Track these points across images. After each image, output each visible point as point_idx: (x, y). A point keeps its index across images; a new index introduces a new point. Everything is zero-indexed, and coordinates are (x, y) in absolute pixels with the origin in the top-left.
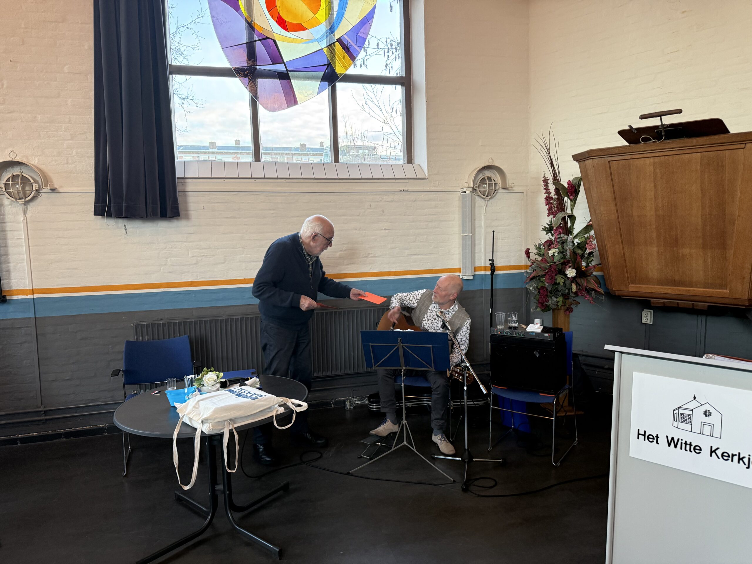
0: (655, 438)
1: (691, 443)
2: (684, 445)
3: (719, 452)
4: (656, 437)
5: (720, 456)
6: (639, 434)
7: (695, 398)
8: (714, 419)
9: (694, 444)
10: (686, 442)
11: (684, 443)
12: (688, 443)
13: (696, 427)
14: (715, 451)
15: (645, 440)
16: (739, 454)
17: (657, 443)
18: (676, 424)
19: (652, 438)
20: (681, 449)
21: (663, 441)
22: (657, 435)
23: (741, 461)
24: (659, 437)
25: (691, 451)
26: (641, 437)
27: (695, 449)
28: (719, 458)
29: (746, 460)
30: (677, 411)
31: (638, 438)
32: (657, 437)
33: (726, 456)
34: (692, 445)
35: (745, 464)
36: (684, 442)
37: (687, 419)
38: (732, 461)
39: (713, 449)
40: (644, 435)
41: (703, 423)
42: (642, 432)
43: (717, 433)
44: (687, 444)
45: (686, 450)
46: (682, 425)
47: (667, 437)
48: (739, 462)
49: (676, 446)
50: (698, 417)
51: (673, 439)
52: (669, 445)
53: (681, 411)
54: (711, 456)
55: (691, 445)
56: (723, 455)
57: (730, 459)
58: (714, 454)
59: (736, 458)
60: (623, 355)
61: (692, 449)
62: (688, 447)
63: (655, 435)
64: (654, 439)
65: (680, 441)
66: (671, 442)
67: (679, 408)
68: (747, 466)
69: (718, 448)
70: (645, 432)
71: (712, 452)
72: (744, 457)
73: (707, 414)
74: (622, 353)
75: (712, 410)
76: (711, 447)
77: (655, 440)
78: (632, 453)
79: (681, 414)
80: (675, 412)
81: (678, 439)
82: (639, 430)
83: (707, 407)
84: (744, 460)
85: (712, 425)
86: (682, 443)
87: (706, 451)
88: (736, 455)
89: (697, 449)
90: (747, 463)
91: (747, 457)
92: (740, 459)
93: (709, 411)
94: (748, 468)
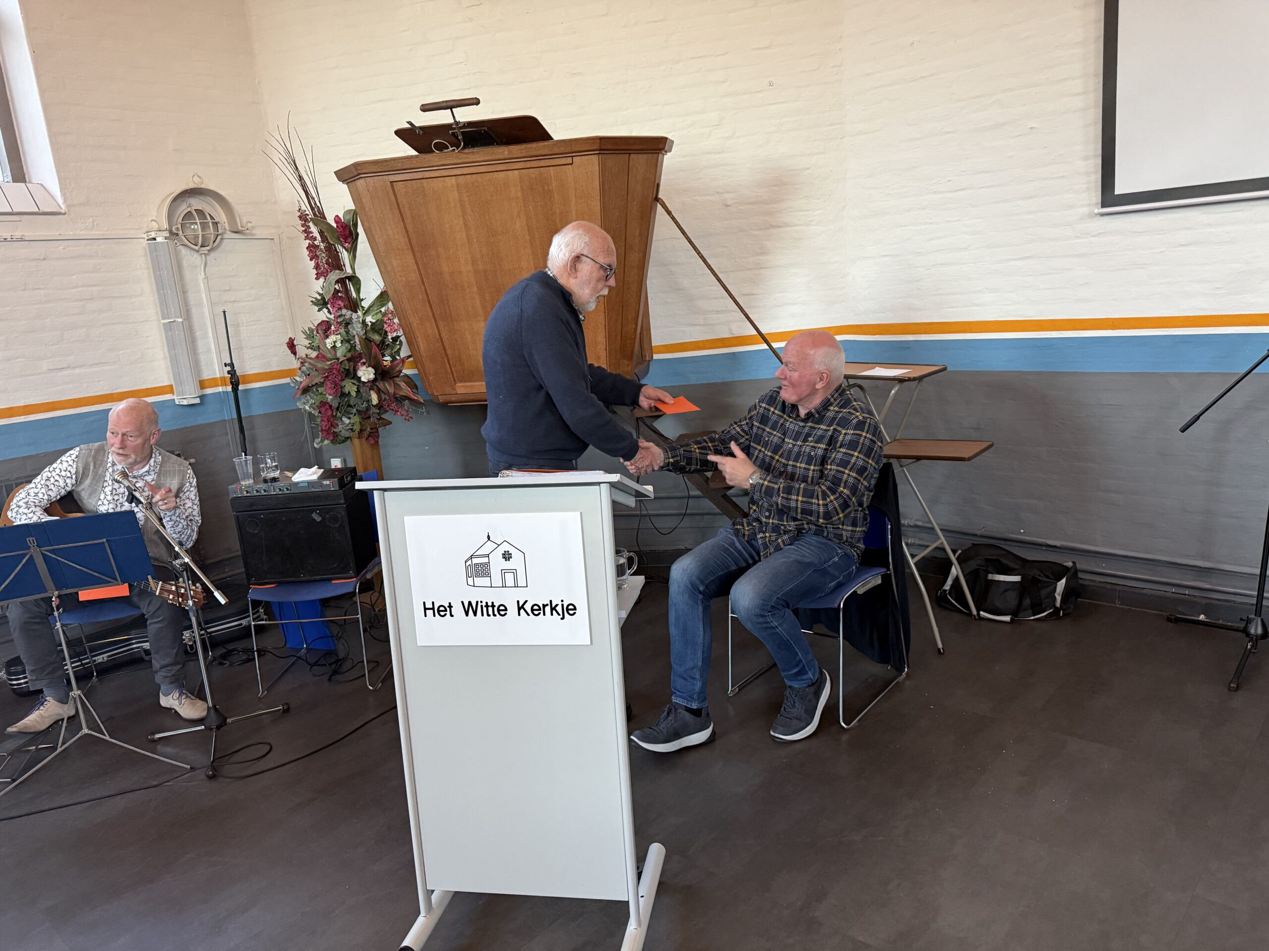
0: (448, 609)
1: (493, 603)
2: (485, 609)
3: (528, 607)
4: (448, 607)
5: (530, 612)
6: (425, 609)
7: (489, 537)
8: (516, 562)
9: (497, 605)
10: (487, 603)
11: (485, 606)
12: (490, 604)
13: (497, 580)
14: (522, 607)
15: (434, 616)
16: (551, 601)
17: (452, 616)
18: (470, 581)
19: (443, 611)
20: (483, 615)
21: (458, 610)
22: (450, 603)
23: (554, 612)
24: (452, 607)
25: (495, 615)
26: (430, 612)
27: (499, 610)
28: (528, 615)
29: (559, 609)
30: (469, 563)
31: (426, 616)
32: (450, 606)
33: (537, 610)
34: (495, 606)
35: (559, 615)
36: (484, 604)
37: (482, 570)
38: (544, 614)
39: (521, 605)
40: (433, 609)
41: (503, 571)
42: (429, 605)
43: (522, 582)
44: (489, 606)
45: (489, 615)
46: (479, 581)
47: (462, 602)
48: (552, 614)
49: (475, 614)
50: (497, 564)
51: (470, 603)
52: (467, 614)
53: (475, 561)
54: (519, 615)
55: (493, 606)
56: (532, 610)
57: (542, 612)
58: (522, 611)
59: (548, 609)
60: (386, 493)
61: (496, 612)
62: (490, 609)
63: (446, 605)
64: (446, 610)
65: (480, 604)
66: (470, 609)
67: (471, 557)
68: (561, 616)
69: (526, 601)
70: (433, 603)
71: (519, 609)
72: (557, 605)
73: (507, 556)
74: (385, 490)
75: (512, 550)
76: (518, 602)
77: (448, 613)
78: (422, 640)
79: (476, 564)
80: (468, 564)
81: (477, 602)
82: (424, 603)
83: (505, 547)
84: (557, 608)
85: (515, 571)
86: (482, 606)
87: (512, 609)
88: (547, 605)
89: (502, 610)
90: (561, 612)
91: (560, 604)
92: (553, 609)
93: (508, 552)
94: (563, 618)
